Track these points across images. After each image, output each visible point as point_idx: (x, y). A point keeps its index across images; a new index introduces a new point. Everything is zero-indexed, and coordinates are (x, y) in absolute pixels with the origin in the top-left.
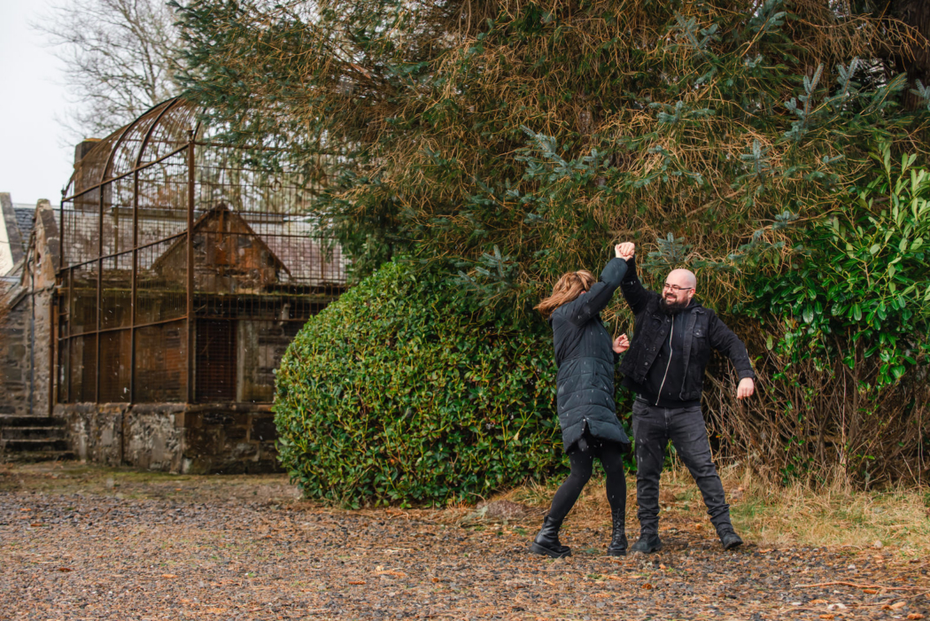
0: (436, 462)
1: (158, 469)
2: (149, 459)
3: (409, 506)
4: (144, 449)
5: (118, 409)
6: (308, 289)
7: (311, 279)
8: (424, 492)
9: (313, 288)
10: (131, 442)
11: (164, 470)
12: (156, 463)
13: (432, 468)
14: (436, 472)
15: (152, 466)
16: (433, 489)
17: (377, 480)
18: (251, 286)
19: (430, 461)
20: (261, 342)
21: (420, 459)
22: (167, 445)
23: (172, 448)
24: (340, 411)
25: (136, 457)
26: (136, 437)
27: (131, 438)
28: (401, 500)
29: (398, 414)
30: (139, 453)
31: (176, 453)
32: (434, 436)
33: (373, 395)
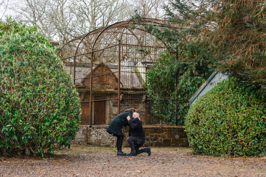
0: (255, 143)
1: (105, 146)
2: (100, 142)
3: (246, 157)
4: (98, 139)
5: (84, 127)
6: (128, 89)
7: (129, 86)
8: (251, 152)
9: (129, 89)
10: (91, 137)
11: (107, 146)
12: (104, 144)
13: (254, 145)
14: (255, 147)
15: (101, 145)
16: (254, 152)
17: (235, 149)
18: (111, 88)
19: (253, 143)
20: (114, 106)
21: (250, 143)
22: (109, 138)
23: (112, 139)
24: (222, 128)
25: (93, 142)
26: (94, 136)
27: (91, 136)
28: (243, 155)
29: (242, 129)
30: (95, 141)
31: (113, 141)
32: (255, 135)
33: (233, 123)
